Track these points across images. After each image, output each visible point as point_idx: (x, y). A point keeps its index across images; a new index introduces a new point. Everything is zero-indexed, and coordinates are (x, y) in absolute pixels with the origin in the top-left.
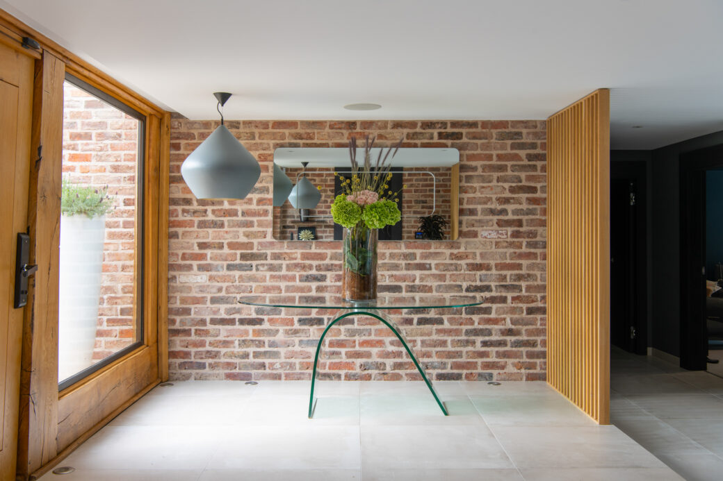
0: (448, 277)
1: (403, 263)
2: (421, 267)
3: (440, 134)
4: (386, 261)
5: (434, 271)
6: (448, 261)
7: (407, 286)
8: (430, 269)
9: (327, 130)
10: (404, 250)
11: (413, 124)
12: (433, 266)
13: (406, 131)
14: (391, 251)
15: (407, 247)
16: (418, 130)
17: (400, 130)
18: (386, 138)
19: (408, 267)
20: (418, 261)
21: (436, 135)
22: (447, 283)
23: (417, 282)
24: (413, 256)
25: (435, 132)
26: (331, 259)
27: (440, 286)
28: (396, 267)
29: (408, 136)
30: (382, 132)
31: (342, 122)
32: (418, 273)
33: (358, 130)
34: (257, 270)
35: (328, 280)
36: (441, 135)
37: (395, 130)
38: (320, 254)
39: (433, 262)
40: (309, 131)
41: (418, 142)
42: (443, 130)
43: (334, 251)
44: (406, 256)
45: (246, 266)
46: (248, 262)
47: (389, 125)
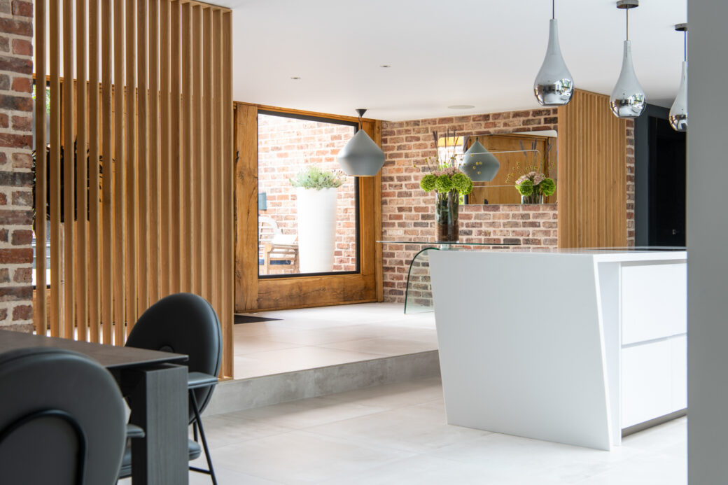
0: (552, 232)
1: (521, 221)
2: (533, 225)
3: (545, 119)
4: (510, 220)
5: (542, 228)
6: (552, 220)
7: (524, 239)
8: (539, 226)
9: (471, 122)
10: (522, 212)
11: (526, 113)
12: (541, 224)
13: (522, 119)
14: (513, 212)
15: (524, 210)
16: (531, 117)
17: (518, 118)
18: (509, 126)
19: (525, 225)
20: (531, 220)
21: (543, 121)
22: (551, 237)
23: (531, 237)
24: (527, 216)
25: (542, 118)
26: (475, 218)
27: (546, 240)
28: (516, 225)
29: (525, 123)
30: (506, 121)
31: (481, 116)
32: (531, 229)
33: (491, 121)
34: (431, 226)
35: (473, 234)
36: (546, 121)
37: (515, 119)
38: (467, 215)
39: (541, 221)
40: (460, 124)
41: (531, 127)
42: (547, 116)
43: (477, 213)
44: (523, 216)
45: (425, 223)
46: (426, 221)
47: (511, 116)
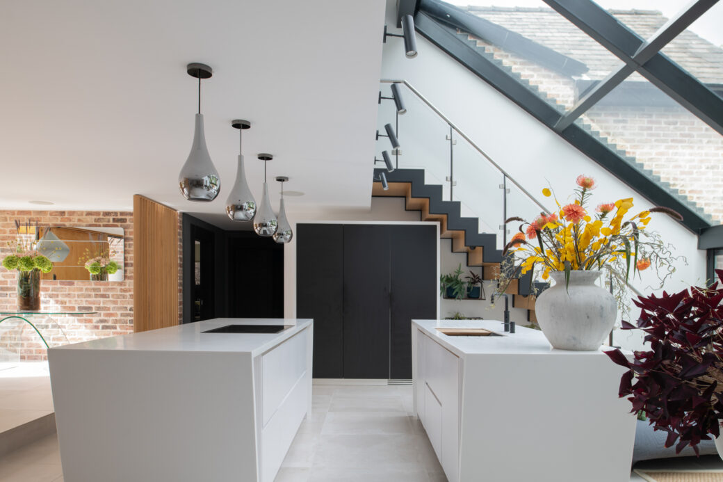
0: (119, 302)
1: (93, 293)
2: (103, 296)
3: (114, 219)
4: (84, 292)
5: (111, 299)
6: (119, 293)
7: (96, 307)
8: (109, 297)
9: (48, 216)
10: (93, 286)
11: (97, 213)
12: (110, 296)
13: (94, 217)
14: (86, 287)
15: (96, 285)
16: (101, 217)
17: (90, 217)
18: (83, 221)
19: (96, 296)
20: (102, 293)
21: (111, 220)
22: (119, 305)
23: (102, 305)
24: (99, 290)
25: (111, 218)
26: (52, 291)
27: (114, 307)
28: (89, 296)
29: (95, 220)
30: (81, 217)
31: (57, 212)
32: (102, 299)
33: (66, 216)
34: (10, 296)
35: (51, 303)
36: (114, 220)
37: (88, 217)
38: (45, 288)
39: (110, 293)
40: (38, 216)
41: (101, 224)
42: (115, 217)
43: (54, 286)
44: (94, 290)
45: (4, 294)
46: (5, 292)
47: (84, 214)
